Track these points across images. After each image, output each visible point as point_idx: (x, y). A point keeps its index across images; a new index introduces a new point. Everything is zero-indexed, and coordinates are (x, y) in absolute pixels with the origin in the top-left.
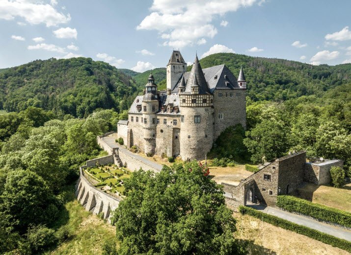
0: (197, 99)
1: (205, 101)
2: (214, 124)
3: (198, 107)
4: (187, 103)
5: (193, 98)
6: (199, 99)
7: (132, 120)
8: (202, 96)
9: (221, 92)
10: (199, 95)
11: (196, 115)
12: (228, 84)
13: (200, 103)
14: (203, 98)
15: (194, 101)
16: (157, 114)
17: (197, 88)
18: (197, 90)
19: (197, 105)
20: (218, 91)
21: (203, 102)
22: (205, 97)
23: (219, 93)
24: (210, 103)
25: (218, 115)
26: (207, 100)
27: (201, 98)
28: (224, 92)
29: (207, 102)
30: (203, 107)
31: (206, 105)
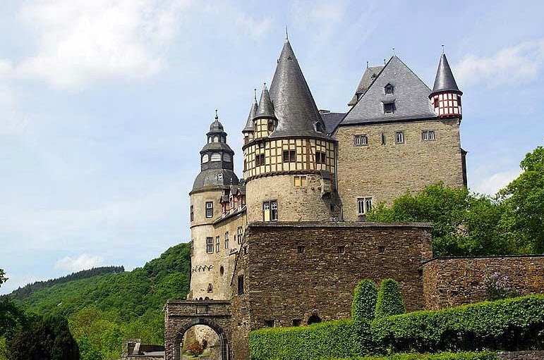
0: (267, 154)
1: (289, 156)
4: (249, 170)
8: (279, 142)
9: (361, 131)
10: (270, 140)
11: (268, 198)
12: (389, 106)
13: (277, 164)
14: (282, 147)
15: (260, 160)
16: (216, 225)
17: (265, 121)
18: (265, 128)
19: (268, 170)
20: (351, 129)
21: (285, 160)
22: (289, 144)
23: (357, 136)
24: (308, 162)
25: (356, 202)
26: (299, 151)
27: (276, 148)
28: (373, 132)
29: (299, 158)
30: (283, 173)
31: (293, 169)
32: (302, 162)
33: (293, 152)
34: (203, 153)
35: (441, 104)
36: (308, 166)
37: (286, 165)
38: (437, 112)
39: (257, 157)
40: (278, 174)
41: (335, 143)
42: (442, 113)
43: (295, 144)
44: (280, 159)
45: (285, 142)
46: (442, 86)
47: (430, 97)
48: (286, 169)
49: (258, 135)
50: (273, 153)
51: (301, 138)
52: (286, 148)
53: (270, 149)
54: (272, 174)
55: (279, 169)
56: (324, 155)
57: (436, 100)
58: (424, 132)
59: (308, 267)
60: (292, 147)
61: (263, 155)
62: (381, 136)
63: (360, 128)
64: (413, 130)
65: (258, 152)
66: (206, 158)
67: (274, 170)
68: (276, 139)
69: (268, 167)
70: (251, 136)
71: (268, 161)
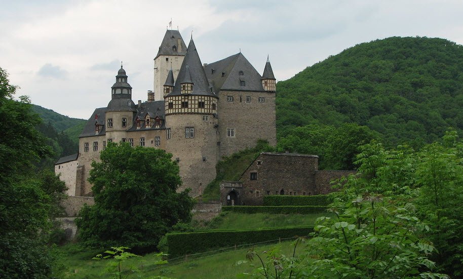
0: (190, 102)
1: (201, 105)
2: (219, 143)
3: (191, 113)
4: (176, 109)
5: (183, 101)
6: (193, 102)
7: (87, 149)
8: (197, 98)
9: (230, 93)
10: (191, 95)
11: (188, 126)
12: (242, 82)
13: (195, 108)
14: (198, 100)
15: (185, 105)
17: (189, 85)
18: (189, 89)
19: (189, 111)
20: (225, 93)
21: (199, 106)
22: (201, 99)
23: (229, 96)
24: (209, 109)
26: (206, 103)
27: (195, 100)
28: (236, 95)
29: (206, 107)
30: (198, 113)
31: (203, 112)
33: (203, 103)
35: (268, 85)
36: (210, 111)
38: (265, 89)
39: (183, 103)
41: (218, 99)
43: (204, 99)
44: (197, 106)
45: (200, 97)
47: (262, 80)
48: (199, 111)
51: (207, 96)
52: (200, 101)
53: (191, 100)
55: (196, 111)
60: (203, 101)
61: (186, 103)
62: (239, 98)
63: (230, 92)
64: (254, 96)
67: (193, 111)
68: (195, 95)
69: (174, 110)
71: (189, 106)
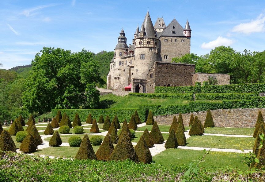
1: (148, 43)
4: (137, 45)
8: (146, 39)
9: (166, 38)
11: (142, 53)
12: (174, 32)
15: (141, 43)
16: (122, 58)
17: (143, 33)
18: (143, 35)
19: (143, 46)
20: (164, 37)
21: (147, 44)
24: (153, 45)
25: (164, 56)
26: (151, 42)
27: (145, 40)
28: (169, 39)
29: (151, 44)
30: (147, 47)
31: (149, 46)
32: (152, 45)
33: (150, 42)
34: (119, 39)
35: (187, 33)
36: (153, 46)
37: (148, 45)
38: (185, 35)
39: (140, 42)
40: (145, 47)
41: (160, 40)
42: (187, 35)
44: (146, 43)
45: (148, 39)
46: (186, 28)
47: (184, 31)
48: (148, 46)
49: (140, 37)
50: (145, 41)
51: (152, 39)
52: (148, 40)
53: (144, 40)
54: (144, 47)
55: (146, 46)
56: (157, 43)
57: (185, 32)
58: (182, 40)
59: (168, 73)
60: (150, 41)
61: (141, 42)
62: (171, 40)
64: (179, 39)
65: (140, 41)
66: (120, 40)
67: (144, 46)
68: (145, 38)
70: (137, 36)
71: (143, 43)
